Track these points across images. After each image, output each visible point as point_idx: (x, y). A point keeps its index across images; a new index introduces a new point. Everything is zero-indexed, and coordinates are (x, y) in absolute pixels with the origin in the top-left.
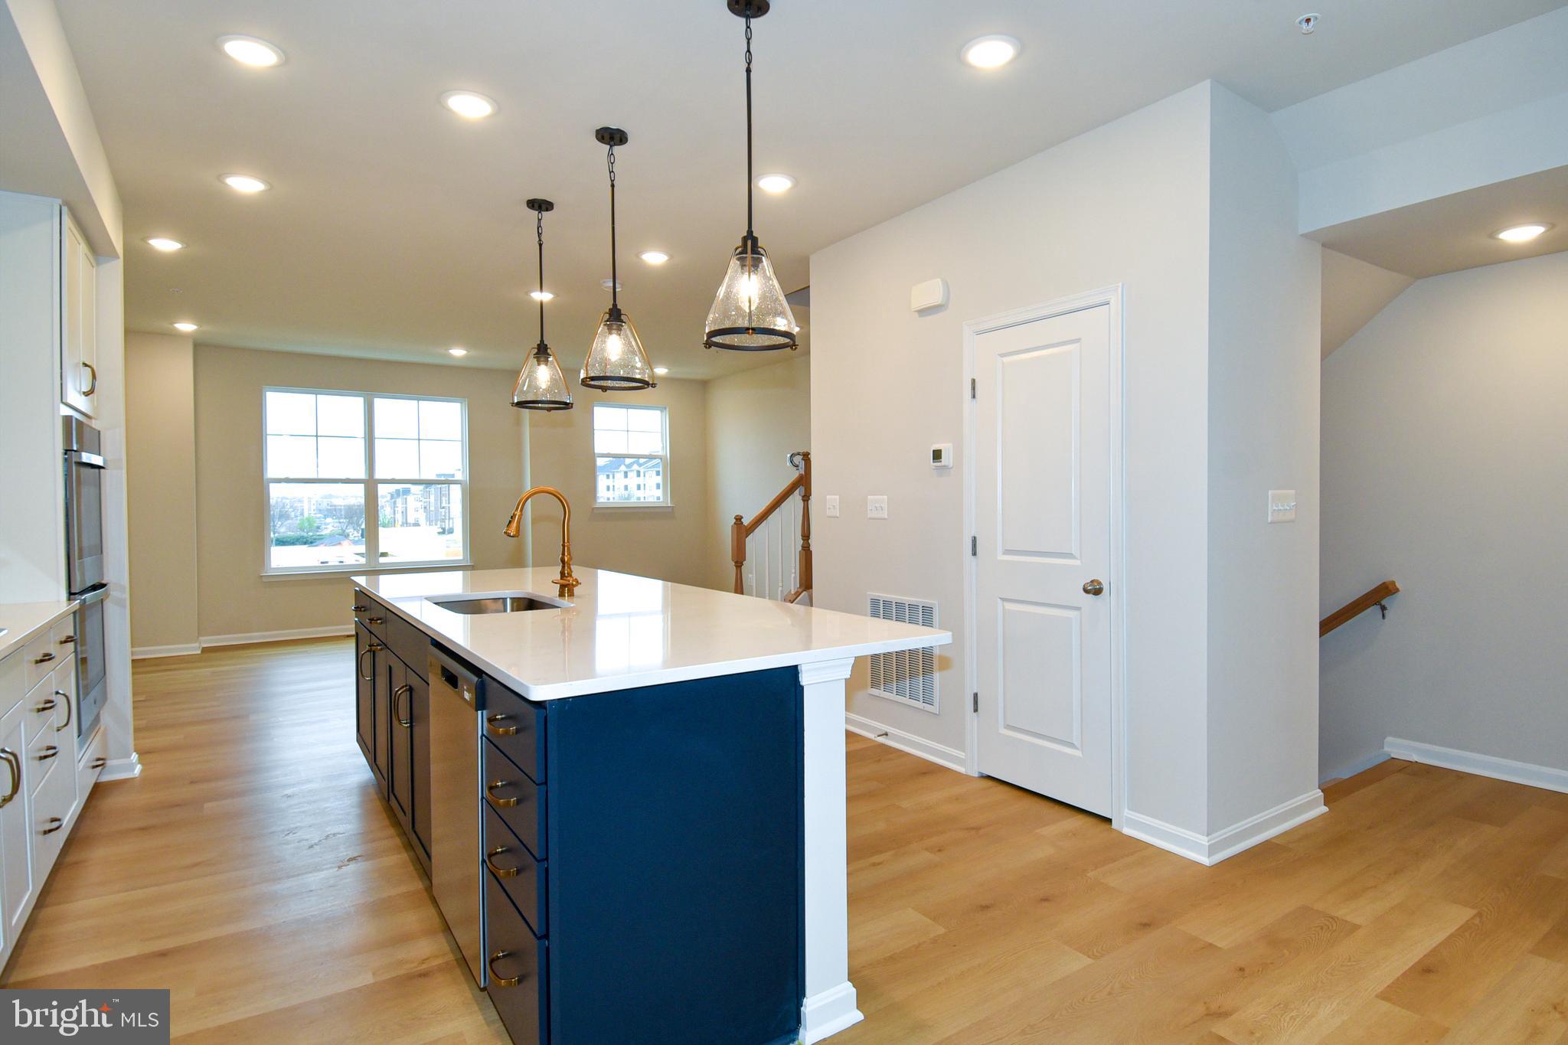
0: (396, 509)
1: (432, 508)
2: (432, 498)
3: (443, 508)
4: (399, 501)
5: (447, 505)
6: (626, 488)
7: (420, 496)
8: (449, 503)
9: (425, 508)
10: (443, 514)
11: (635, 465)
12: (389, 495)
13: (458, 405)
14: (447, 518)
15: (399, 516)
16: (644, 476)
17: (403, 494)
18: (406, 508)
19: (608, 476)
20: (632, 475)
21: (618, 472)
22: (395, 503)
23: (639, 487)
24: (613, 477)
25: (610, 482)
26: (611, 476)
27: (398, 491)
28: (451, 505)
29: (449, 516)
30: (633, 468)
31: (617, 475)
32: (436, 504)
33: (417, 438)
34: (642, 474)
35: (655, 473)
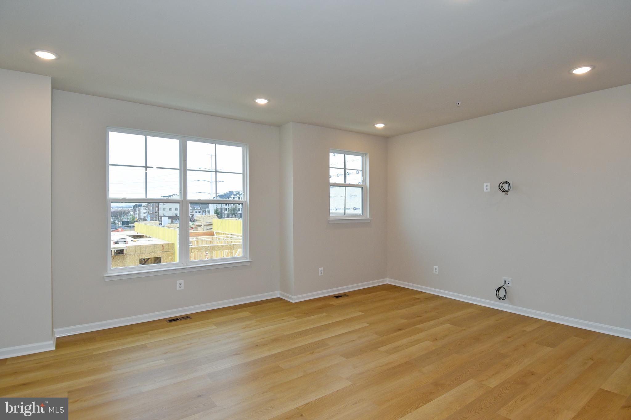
0: (136, 213)
1: (151, 213)
2: (151, 208)
3: (156, 212)
4: (137, 209)
5: (158, 211)
7: (146, 207)
8: (159, 210)
9: (148, 212)
10: (156, 215)
12: (133, 207)
13: (241, 148)
14: (158, 216)
15: (137, 216)
17: (139, 207)
18: (140, 212)
22: (135, 210)
27: (136, 205)
28: (160, 211)
29: (159, 215)
32: (153, 211)
33: (214, 169)
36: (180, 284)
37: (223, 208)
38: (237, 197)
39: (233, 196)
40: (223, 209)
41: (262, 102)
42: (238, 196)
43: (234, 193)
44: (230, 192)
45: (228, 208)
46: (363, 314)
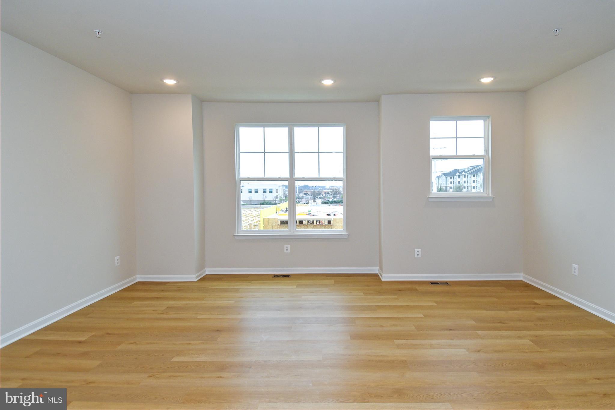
6: (459, 182)
11: (463, 172)
16: (467, 177)
19: (451, 178)
20: (462, 177)
21: (455, 176)
23: (465, 182)
24: (453, 178)
25: (452, 180)
26: (452, 178)
30: (462, 174)
31: (455, 177)
34: (466, 176)
35: (472, 176)
36: (287, 248)
37: (448, 186)
38: (462, 175)
39: (458, 174)
40: (448, 188)
41: (328, 83)
42: (463, 173)
43: (460, 171)
44: (455, 169)
45: (453, 187)
46: (436, 304)
